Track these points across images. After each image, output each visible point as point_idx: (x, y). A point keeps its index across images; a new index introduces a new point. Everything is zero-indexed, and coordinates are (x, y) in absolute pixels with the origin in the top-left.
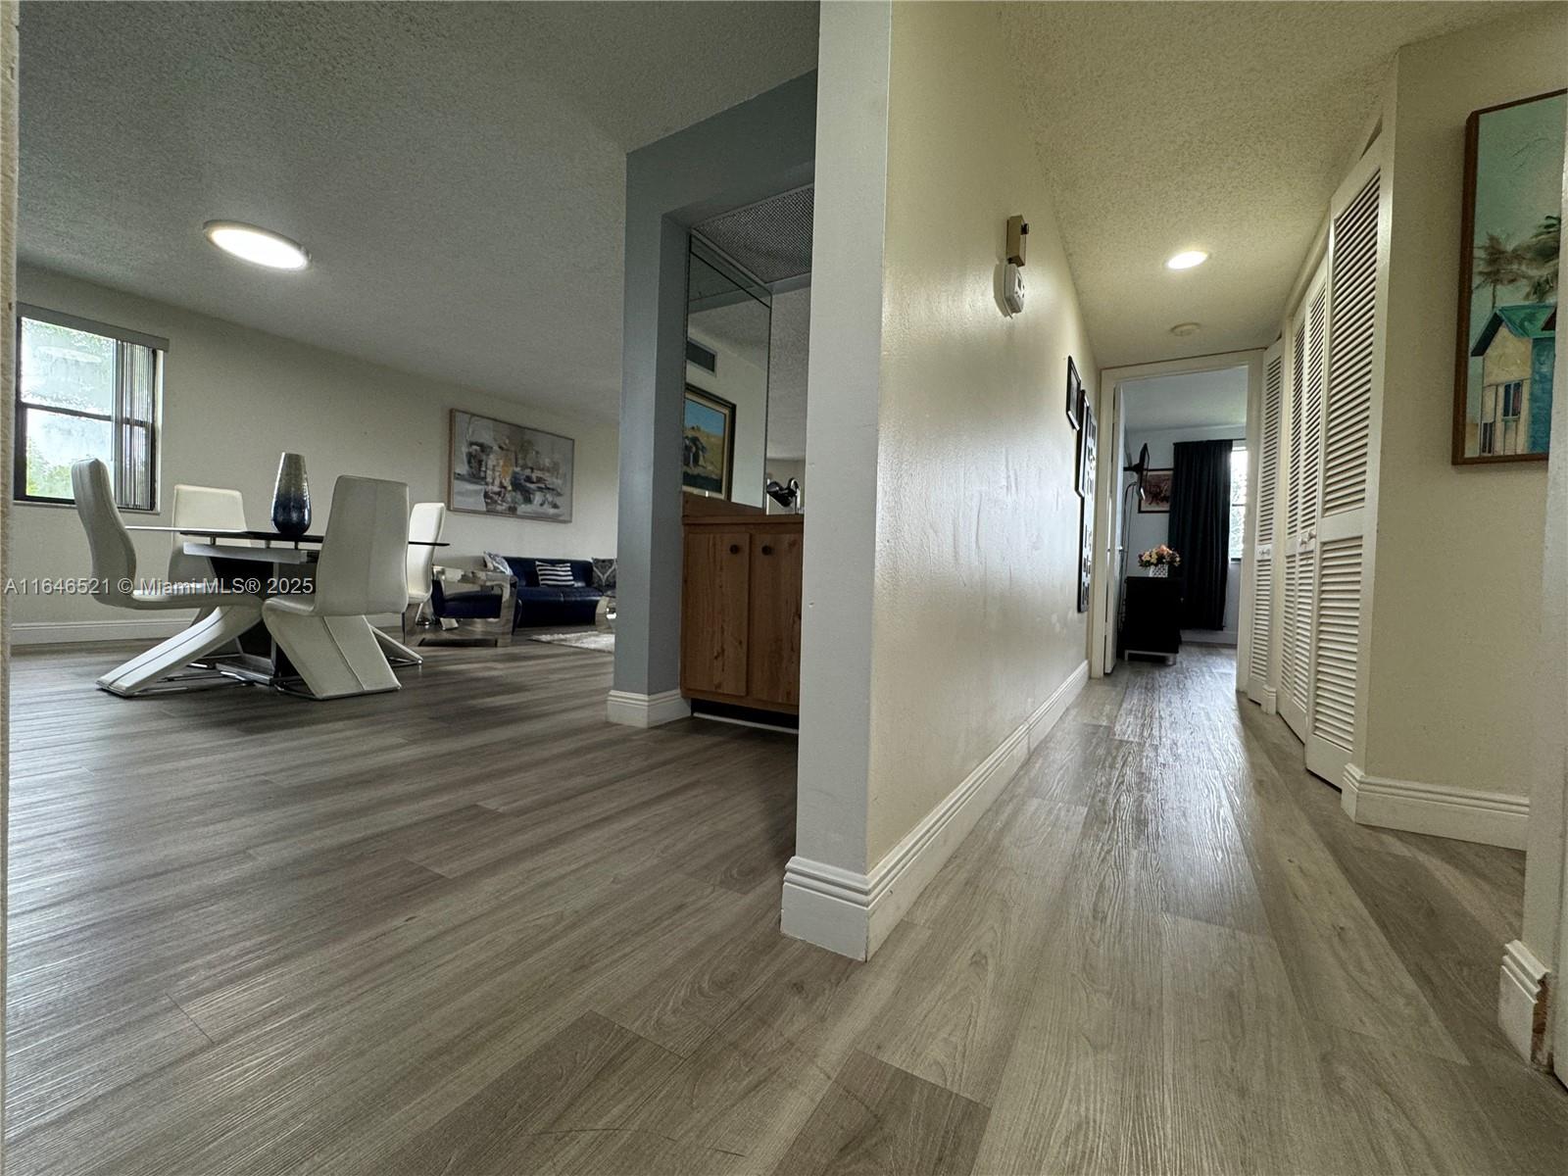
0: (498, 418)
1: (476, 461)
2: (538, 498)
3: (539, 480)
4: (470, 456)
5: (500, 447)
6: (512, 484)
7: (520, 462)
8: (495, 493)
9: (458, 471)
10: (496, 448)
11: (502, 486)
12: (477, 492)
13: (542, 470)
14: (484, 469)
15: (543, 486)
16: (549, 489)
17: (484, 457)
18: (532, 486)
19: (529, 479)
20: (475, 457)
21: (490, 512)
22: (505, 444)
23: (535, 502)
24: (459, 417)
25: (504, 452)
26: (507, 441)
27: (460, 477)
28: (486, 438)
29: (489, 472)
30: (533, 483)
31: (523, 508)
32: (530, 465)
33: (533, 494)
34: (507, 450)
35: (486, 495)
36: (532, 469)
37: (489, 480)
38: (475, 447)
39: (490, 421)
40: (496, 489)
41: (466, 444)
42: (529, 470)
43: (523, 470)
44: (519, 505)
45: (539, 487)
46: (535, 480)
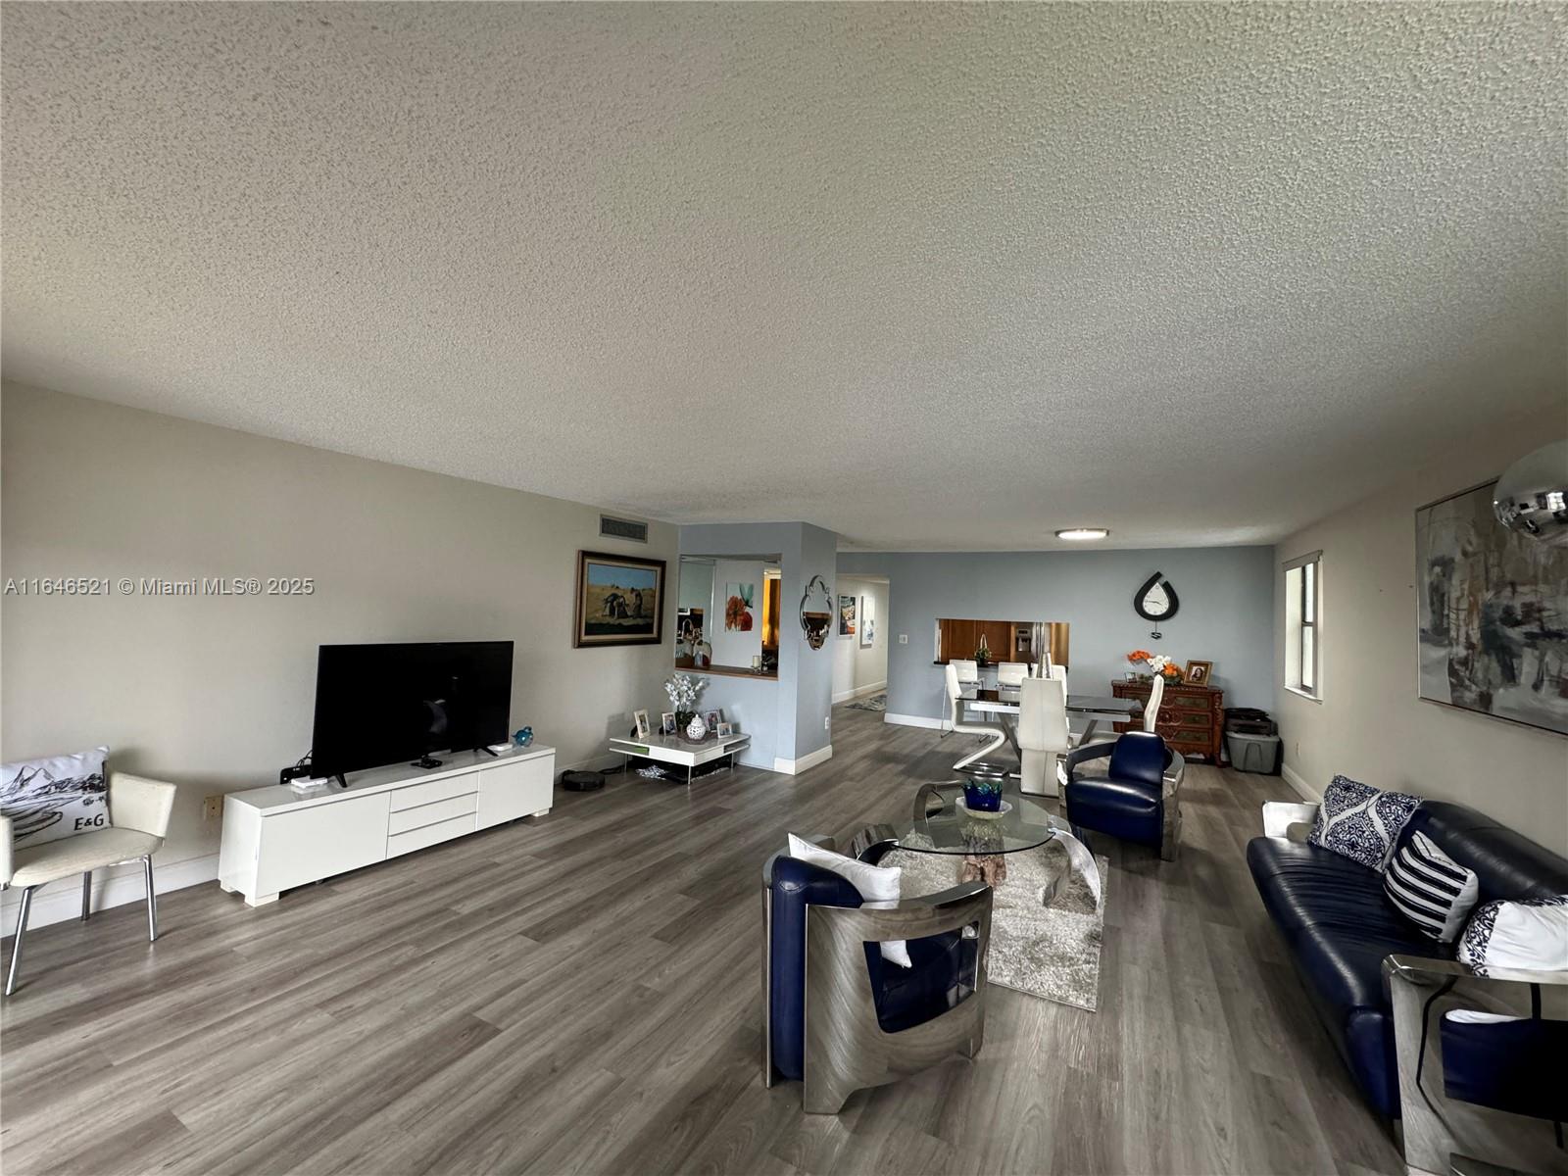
3: (1532, 611)
7: (1494, 573)
10: (1458, 557)
11: (1470, 646)
12: (1439, 662)
13: (1534, 581)
14: (1446, 612)
15: (1535, 630)
18: (1515, 633)
21: (1457, 704)
22: (1470, 542)
23: (1523, 679)
29: (1453, 616)
30: (1517, 623)
31: (1503, 697)
32: (1509, 577)
33: (1520, 656)
34: (1474, 554)
36: (1513, 585)
37: (1453, 634)
40: (1463, 652)
42: (1509, 589)
43: (1497, 594)
44: (1497, 688)
45: (1529, 635)
46: (1519, 614)
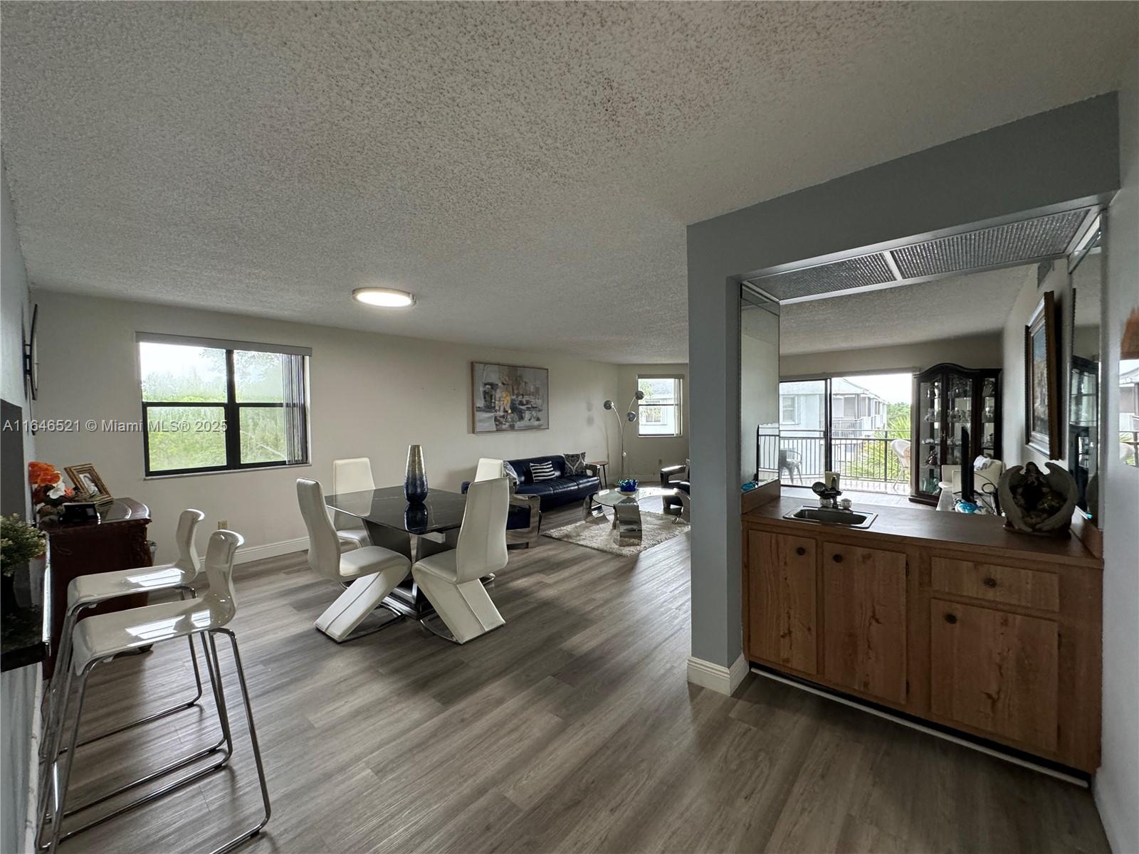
0: (501, 362)
1: (488, 396)
2: (527, 415)
3: (528, 402)
4: (485, 393)
5: (503, 384)
6: (511, 409)
7: (516, 392)
8: (501, 417)
9: (478, 405)
10: (500, 384)
11: (505, 411)
12: (490, 417)
13: (529, 394)
14: (493, 401)
15: (530, 406)
16: (533, 408)
17: (493, 393)
18: (523, 407)
19: (521, 403)
20: (488, 393)
21: (499, 430)
22: (506, 381)
23: (526, 419)
24: (478, 367)
25: (506, 386)
26: (507, 379)
27: (479, 409)
28: (494, 378)
29: (497, 403)
30: (523, 405)
31: (518, 424)
32: (521, 393)
33: (524, 413)
34: (508, 384)
35: (496, 419)
36: (523, 395)
37: (497, 408)
38: (487, 386)
39: (496, 366)
40: (502, 414)
41: (481, 384)
42: (521, 397)
43: (517, 397)
44: (516, 422)
45: (528, 408)
46: (525, 402)
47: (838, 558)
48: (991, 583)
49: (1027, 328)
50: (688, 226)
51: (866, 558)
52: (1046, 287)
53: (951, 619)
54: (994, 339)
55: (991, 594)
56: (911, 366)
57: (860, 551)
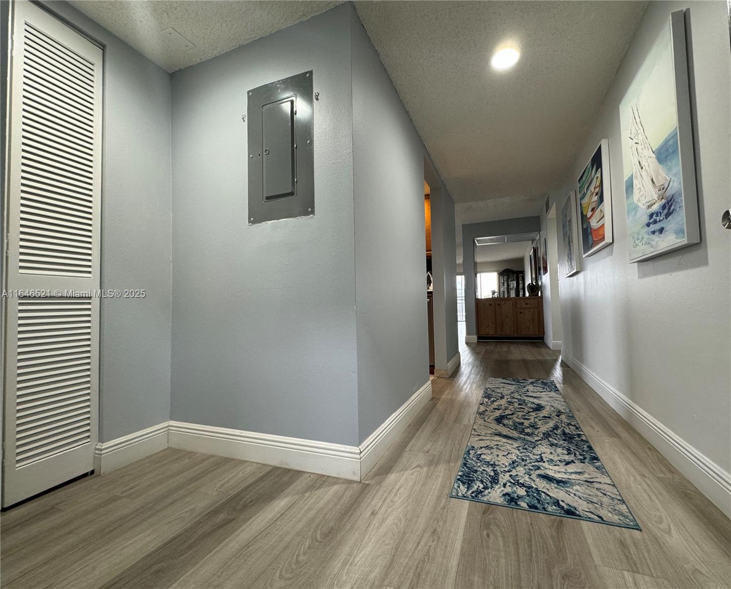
47: (499, 305)
48: (527, 304)
49: (530, 256)
50: (463, 225)
51: (505, 303)
52: (533, 246)
53: (521, 313)
54: (521, 260)
55: (528, 306)
56: (495, 270)
57: (503, 302)
